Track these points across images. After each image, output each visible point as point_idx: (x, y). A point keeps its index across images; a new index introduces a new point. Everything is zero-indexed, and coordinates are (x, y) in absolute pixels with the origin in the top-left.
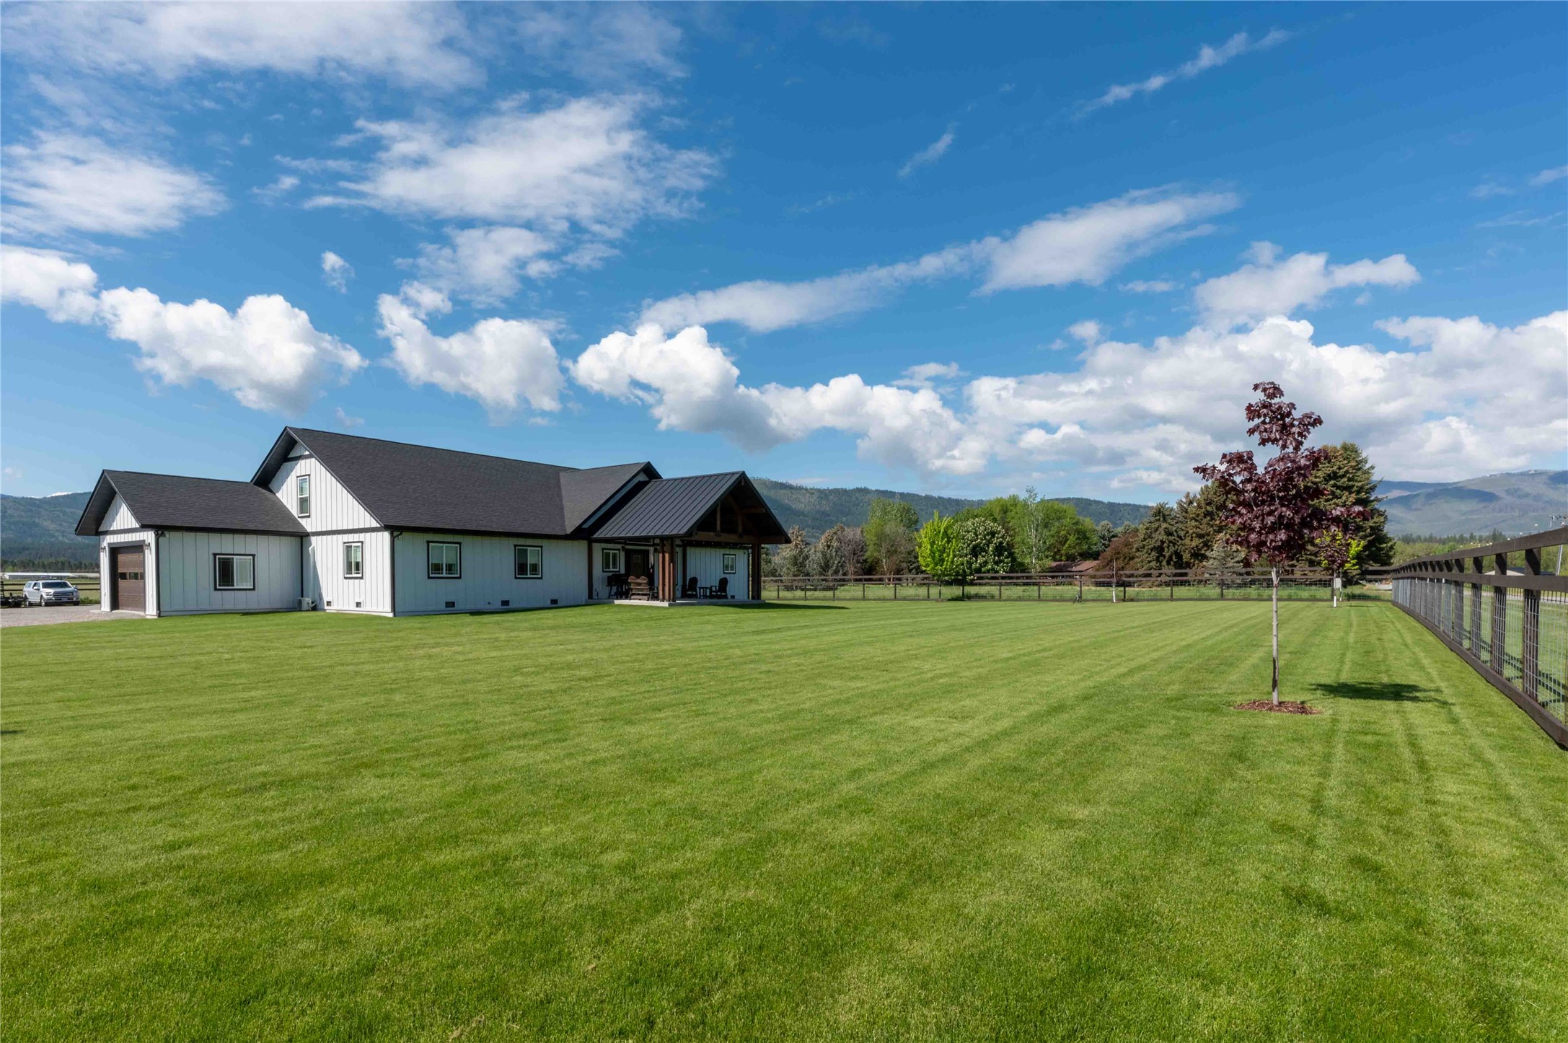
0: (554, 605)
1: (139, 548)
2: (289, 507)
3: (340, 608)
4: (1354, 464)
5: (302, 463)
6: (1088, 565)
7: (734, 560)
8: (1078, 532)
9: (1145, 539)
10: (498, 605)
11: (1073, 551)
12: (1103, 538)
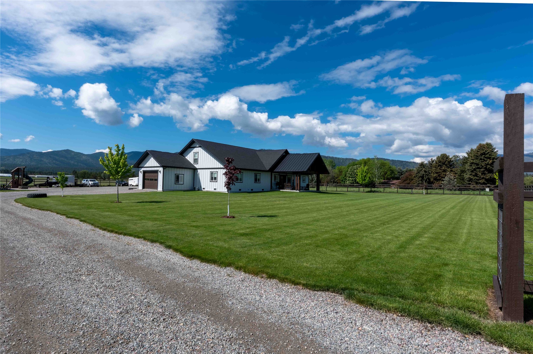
0: (263, 191)
1: (156, 172)
2: (190, 161)
3: (208, 190)
4: (491, 150)
5: (196, 149)
6: (395, 181)
7: (305, 178)
8: (391, 170)
9: (417, 174)
10: (250, 191)
11: (389, 177)
12: (399, 172)
